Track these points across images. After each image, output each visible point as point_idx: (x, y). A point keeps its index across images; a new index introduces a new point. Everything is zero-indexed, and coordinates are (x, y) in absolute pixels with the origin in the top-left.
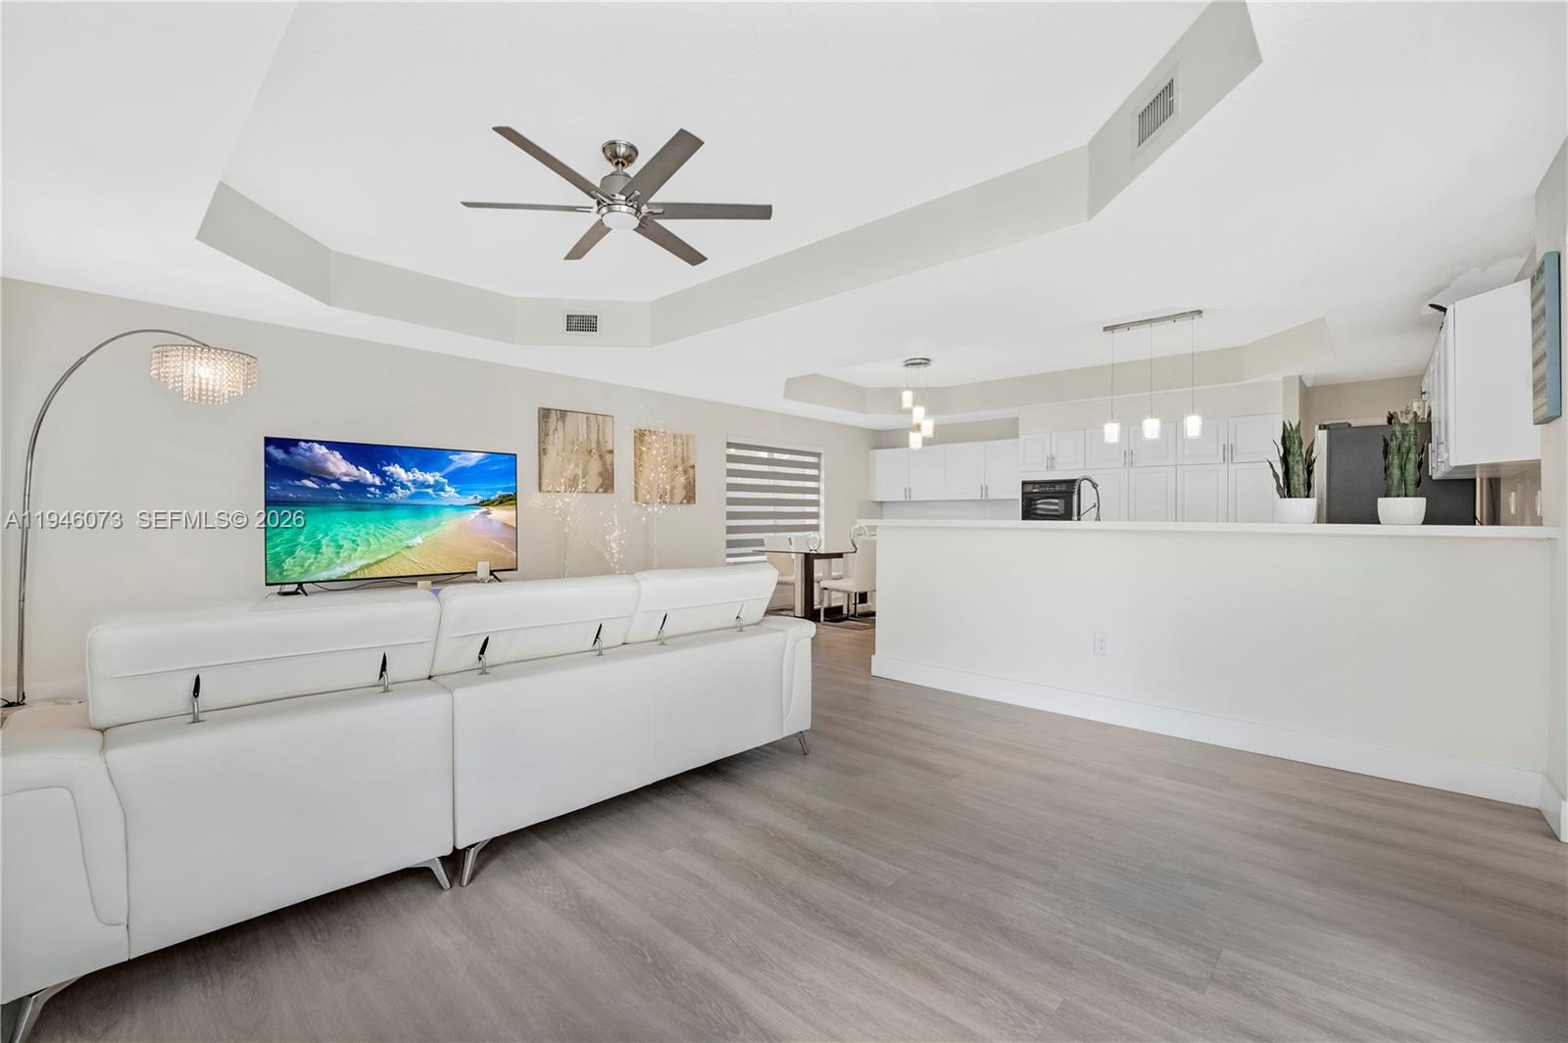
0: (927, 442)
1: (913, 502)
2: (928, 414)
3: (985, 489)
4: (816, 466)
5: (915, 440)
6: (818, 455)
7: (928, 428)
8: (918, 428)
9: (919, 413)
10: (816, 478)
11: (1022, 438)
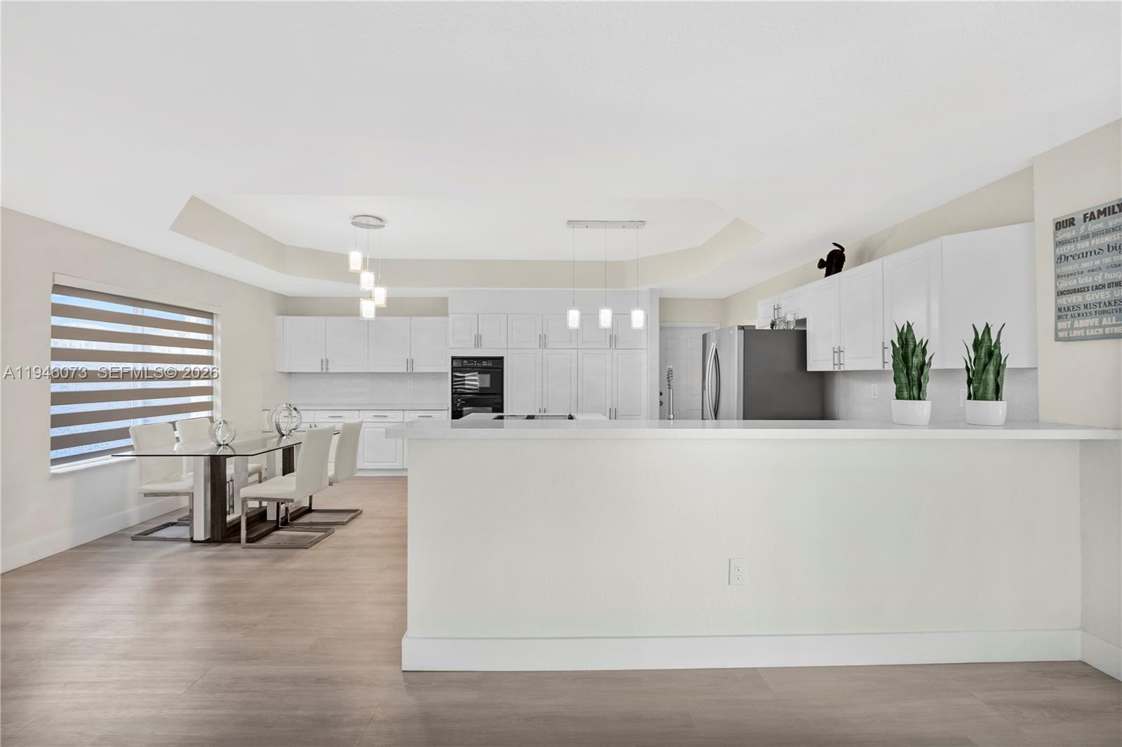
0: (379, 312)
1: (330, 373)
2: (378, 283)
3: (411, 362)
4: (208, 329)
5: (368, 309)
6: (209, 315)
7: (381, 295)
8: (370, 296)
9: (367, 279)
10: (208, 345)
11: (451, 317)
